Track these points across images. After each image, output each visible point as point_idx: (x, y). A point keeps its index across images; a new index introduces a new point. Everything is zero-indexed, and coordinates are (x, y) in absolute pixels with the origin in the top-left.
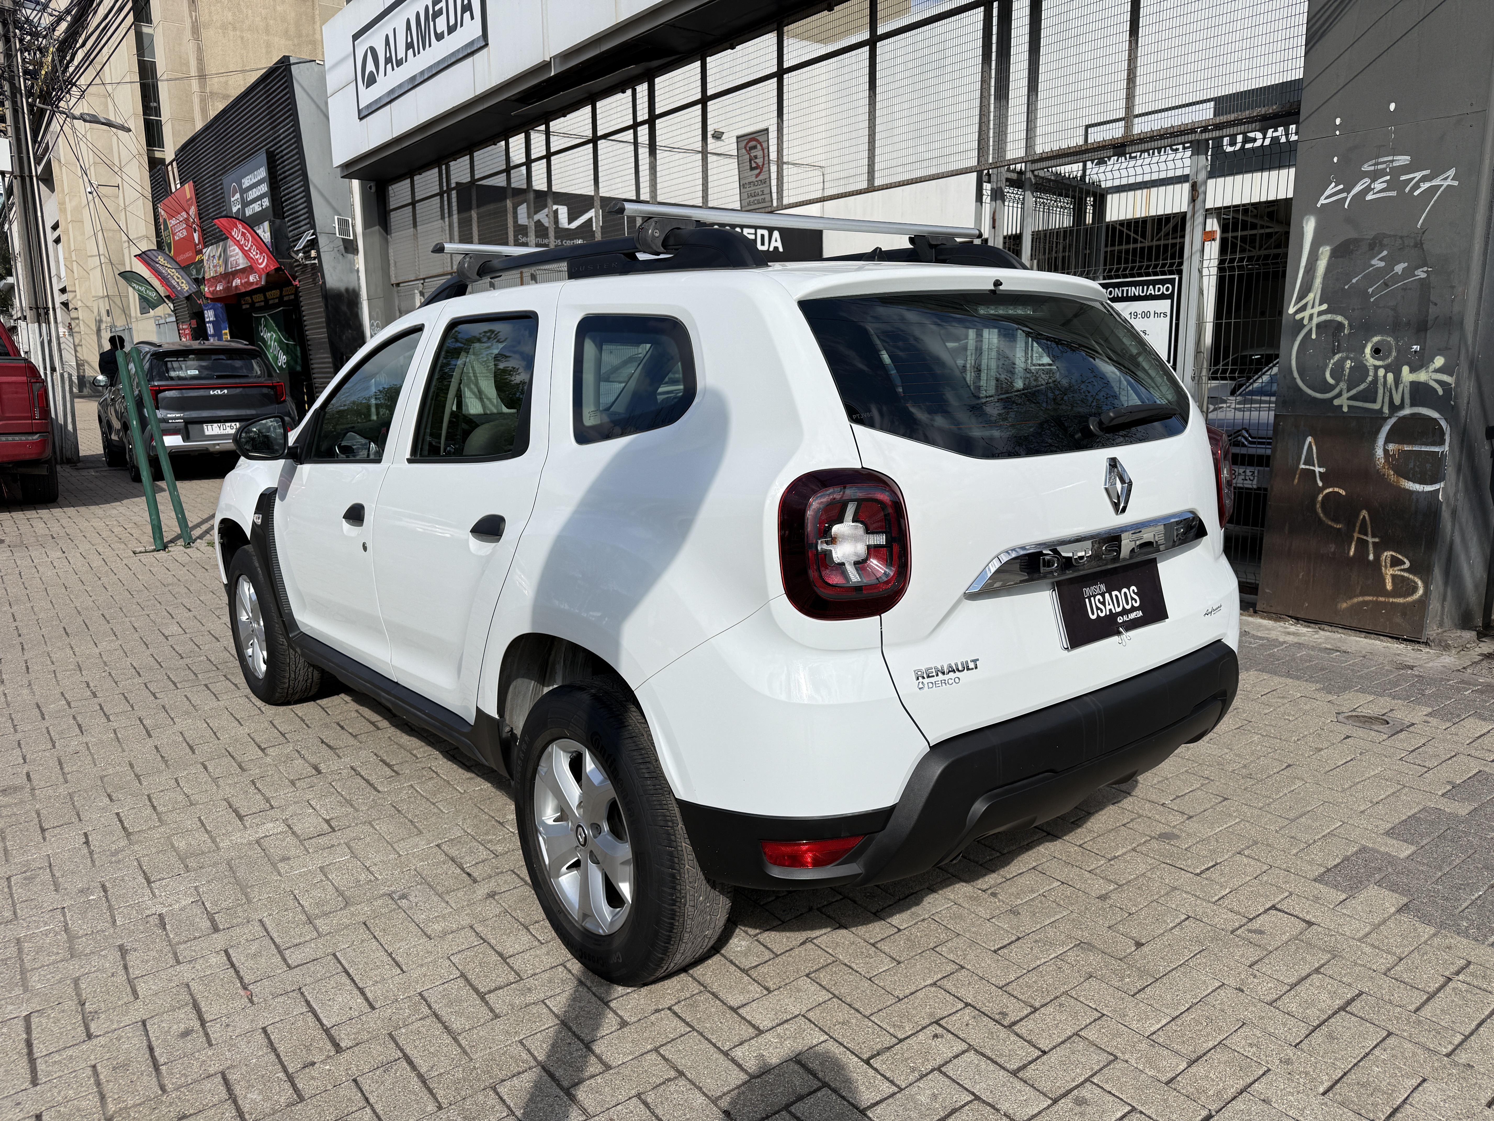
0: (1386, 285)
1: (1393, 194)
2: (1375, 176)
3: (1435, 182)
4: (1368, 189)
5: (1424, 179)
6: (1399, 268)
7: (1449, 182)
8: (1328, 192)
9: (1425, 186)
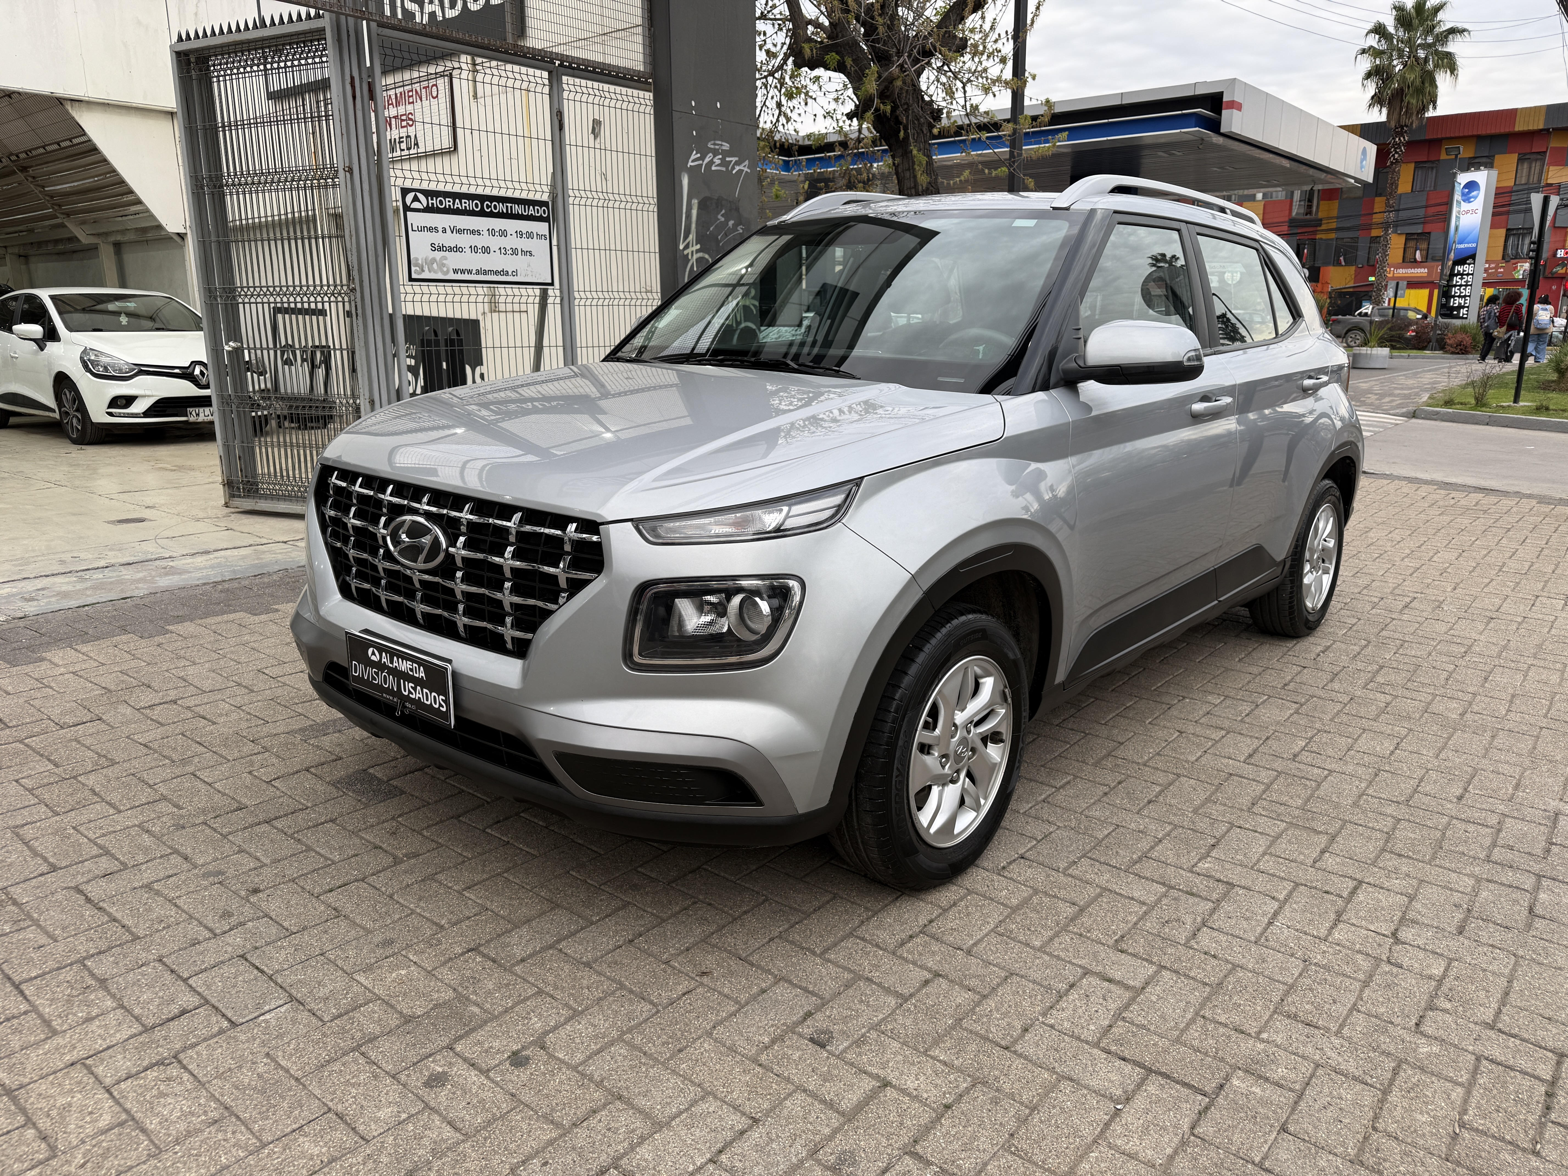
0: (726, 235)
1: (724, 169)
2: (715, 153)
3: (741, 167)
4: (711, 162)
5: (737, 163)
6: (731, 223)
7: (746, 169)
8: (693, 157)
9: (737, 168)
